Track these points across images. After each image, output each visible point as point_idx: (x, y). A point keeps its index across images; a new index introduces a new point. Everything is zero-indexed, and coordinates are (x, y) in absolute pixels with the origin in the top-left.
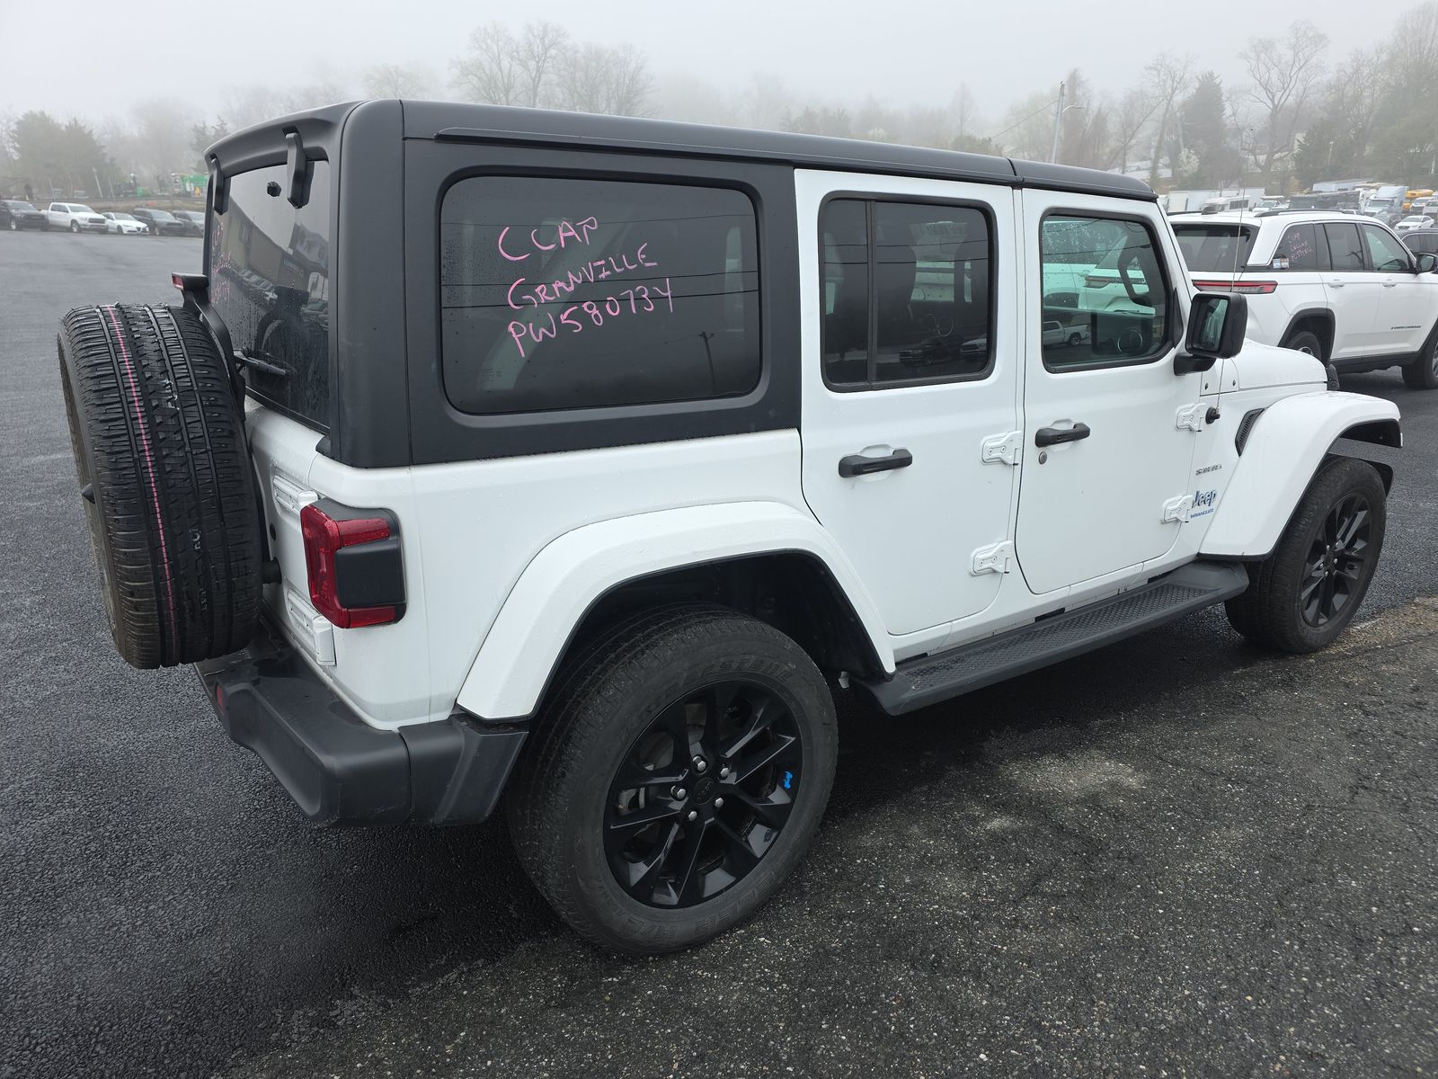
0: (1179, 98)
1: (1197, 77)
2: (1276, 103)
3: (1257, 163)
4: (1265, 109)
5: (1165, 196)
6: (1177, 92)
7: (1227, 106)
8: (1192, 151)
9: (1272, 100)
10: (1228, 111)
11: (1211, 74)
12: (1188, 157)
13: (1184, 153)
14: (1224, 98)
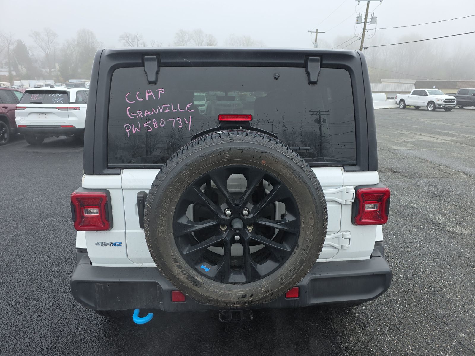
0: (12, 47)
1: (16, 41)
2: (47, 52)
3: (46, 72)
4: (43, 54)
5: (20, 81)
6: (10, 45)
7: (30, 52)
8: (22, 66)
9: (45, 52)
10: (30, 54)
11: (20, 40)
12: (22, 68)
13: (20, 67)
14: (28, 49)
